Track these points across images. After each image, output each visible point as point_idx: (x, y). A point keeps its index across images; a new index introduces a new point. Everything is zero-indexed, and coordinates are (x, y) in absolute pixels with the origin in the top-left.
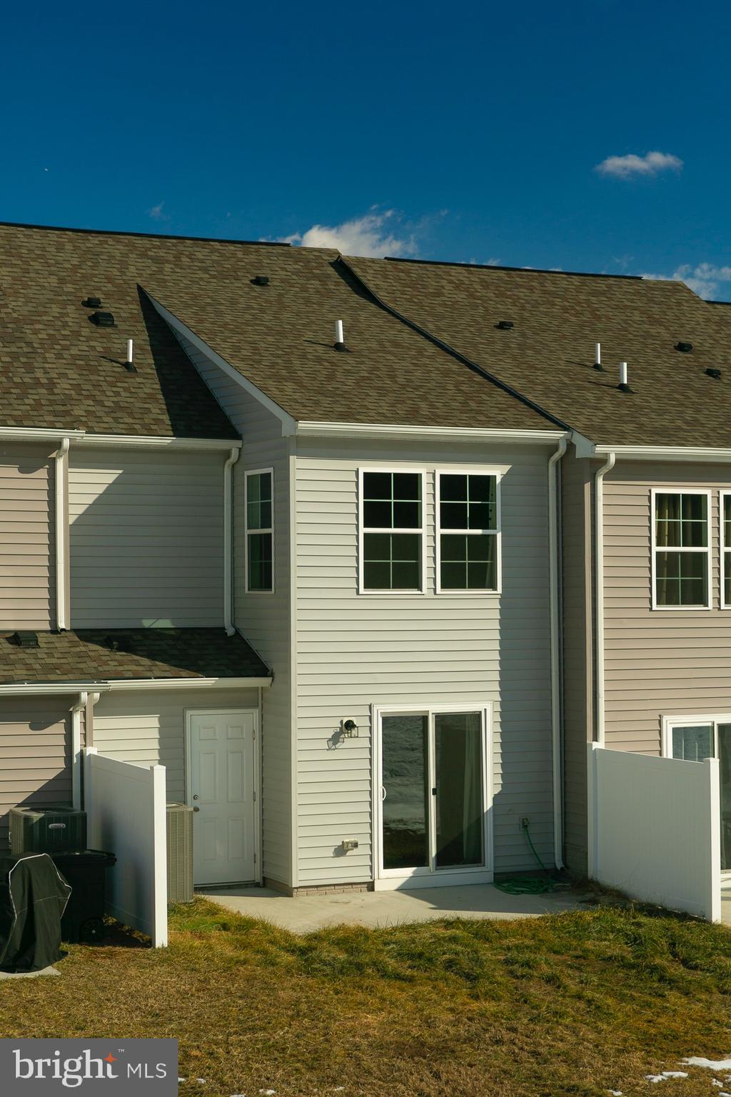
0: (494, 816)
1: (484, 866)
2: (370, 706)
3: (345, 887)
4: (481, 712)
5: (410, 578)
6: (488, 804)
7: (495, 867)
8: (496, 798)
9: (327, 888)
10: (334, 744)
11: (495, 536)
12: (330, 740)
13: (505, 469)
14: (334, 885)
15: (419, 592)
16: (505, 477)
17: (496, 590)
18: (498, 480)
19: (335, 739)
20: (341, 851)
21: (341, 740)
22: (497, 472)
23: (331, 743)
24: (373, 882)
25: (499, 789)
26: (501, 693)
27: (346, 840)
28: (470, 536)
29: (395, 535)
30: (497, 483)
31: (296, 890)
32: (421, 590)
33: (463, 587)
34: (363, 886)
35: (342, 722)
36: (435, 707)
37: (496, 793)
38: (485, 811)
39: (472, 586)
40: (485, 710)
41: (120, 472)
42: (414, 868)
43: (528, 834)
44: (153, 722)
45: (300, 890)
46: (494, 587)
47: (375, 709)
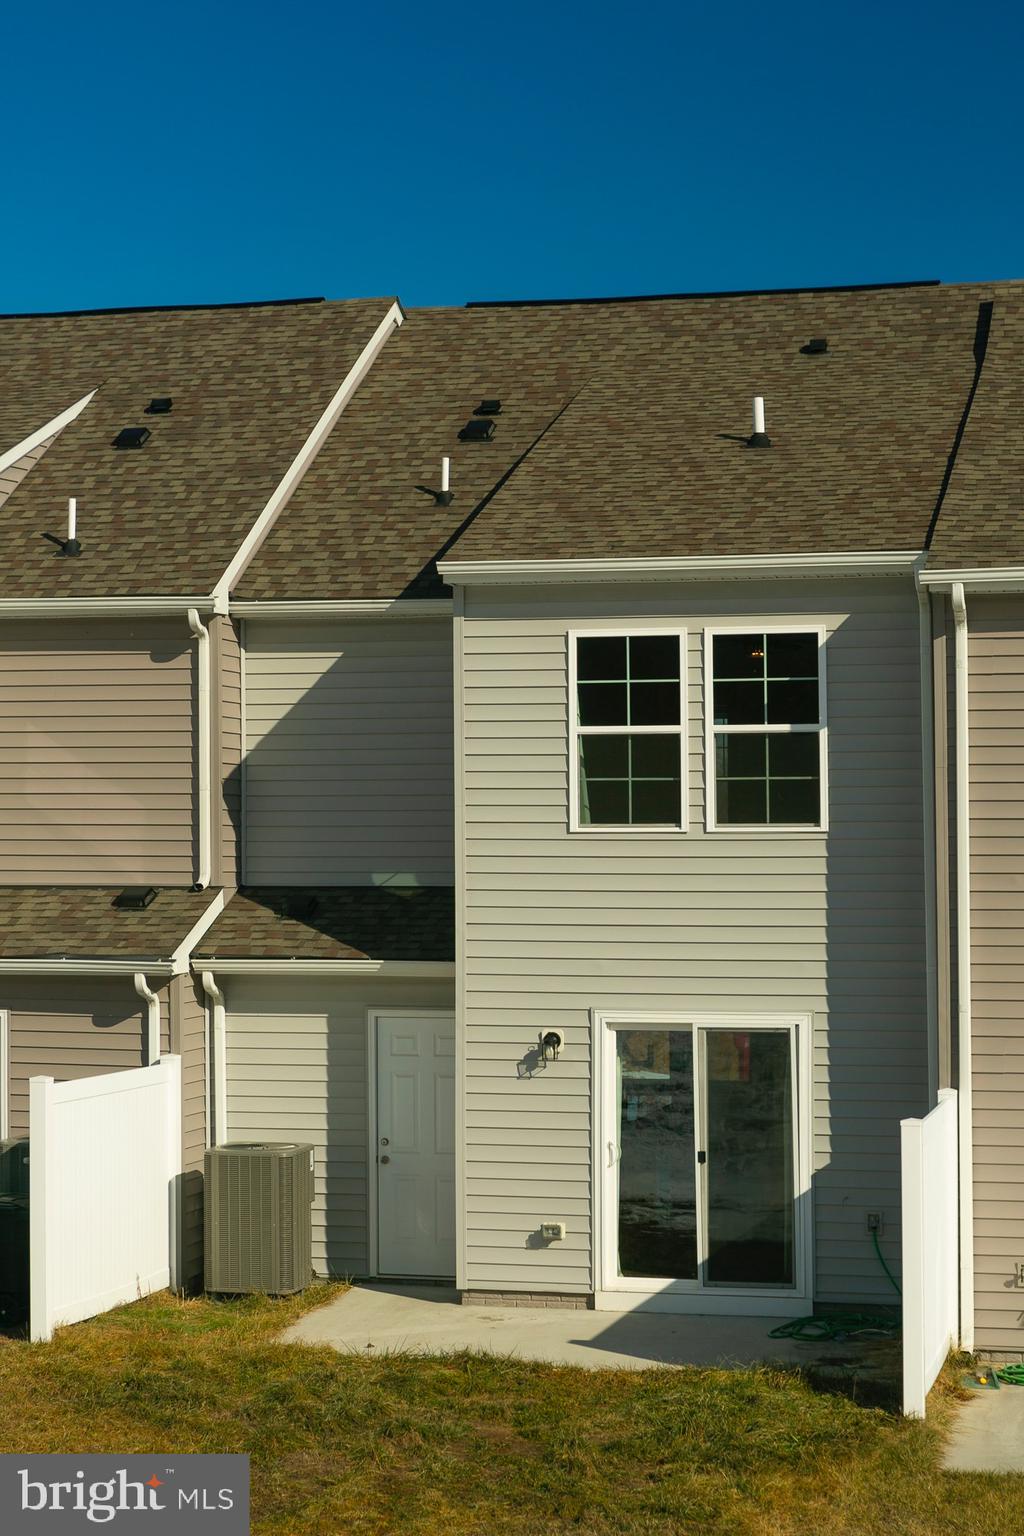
0: (816, 1206)
1: (795, 1288)
2: (589, 1011)
3: (549, 1298)
4: (789, 1029)
5: (662, 806)
6: (802, 1184)
7: (816, 1293)
8: (816, 1177)
9: (519, 1296)
10: (530, 1069)
11: (815, 736)
12: (521, 1062)
13: (838, 620)
14: (531, 1293)
15: (677, 830)
16: (837, 635)
17: (819, 826)
18: (822, 641)
19: (532, 1061)
20: (541, 1240)
21: (541, 1064)
22: (821, 627)
23: (523, 1067)
24: (594, 1294)
25: (825, 1161)
26: (830, 999)
27: (545, 1224)
28: (773, 736)
29: (636, 737)
30: (819, 645)
31: (465, 1295)
32: (680, 827)
33: (759, 819)
34: (579, 1299)
35: (540, 1035)
36: (702, 1019)
37: (820, 1168)
38: (796, 1195)
39: (777, 819)
40: (797, 1026)
41: (339, 654)
42: (671, 1281)
43: (876, 1241)
44: (319, 1024)
45: (473, 1294)
46: (816, 821)
47: (597, 1017)
